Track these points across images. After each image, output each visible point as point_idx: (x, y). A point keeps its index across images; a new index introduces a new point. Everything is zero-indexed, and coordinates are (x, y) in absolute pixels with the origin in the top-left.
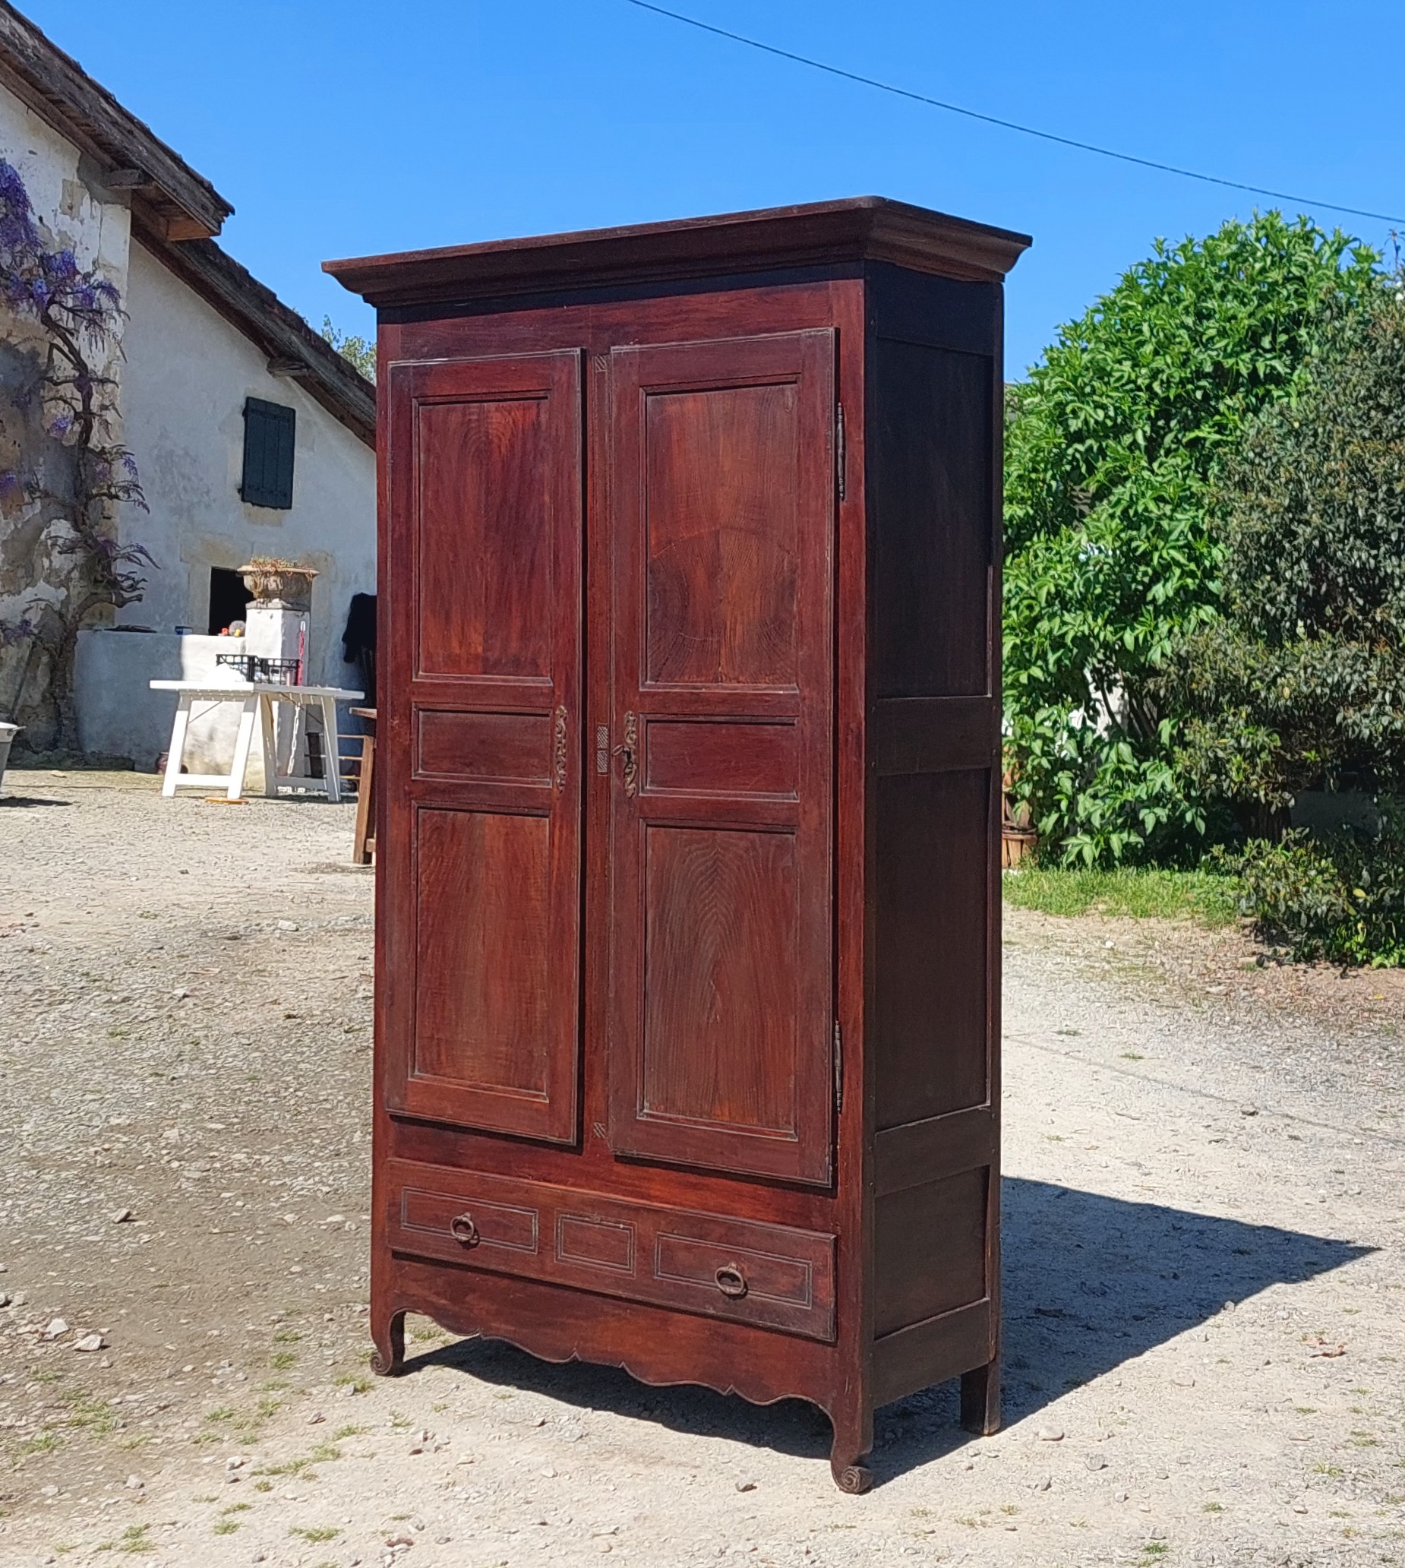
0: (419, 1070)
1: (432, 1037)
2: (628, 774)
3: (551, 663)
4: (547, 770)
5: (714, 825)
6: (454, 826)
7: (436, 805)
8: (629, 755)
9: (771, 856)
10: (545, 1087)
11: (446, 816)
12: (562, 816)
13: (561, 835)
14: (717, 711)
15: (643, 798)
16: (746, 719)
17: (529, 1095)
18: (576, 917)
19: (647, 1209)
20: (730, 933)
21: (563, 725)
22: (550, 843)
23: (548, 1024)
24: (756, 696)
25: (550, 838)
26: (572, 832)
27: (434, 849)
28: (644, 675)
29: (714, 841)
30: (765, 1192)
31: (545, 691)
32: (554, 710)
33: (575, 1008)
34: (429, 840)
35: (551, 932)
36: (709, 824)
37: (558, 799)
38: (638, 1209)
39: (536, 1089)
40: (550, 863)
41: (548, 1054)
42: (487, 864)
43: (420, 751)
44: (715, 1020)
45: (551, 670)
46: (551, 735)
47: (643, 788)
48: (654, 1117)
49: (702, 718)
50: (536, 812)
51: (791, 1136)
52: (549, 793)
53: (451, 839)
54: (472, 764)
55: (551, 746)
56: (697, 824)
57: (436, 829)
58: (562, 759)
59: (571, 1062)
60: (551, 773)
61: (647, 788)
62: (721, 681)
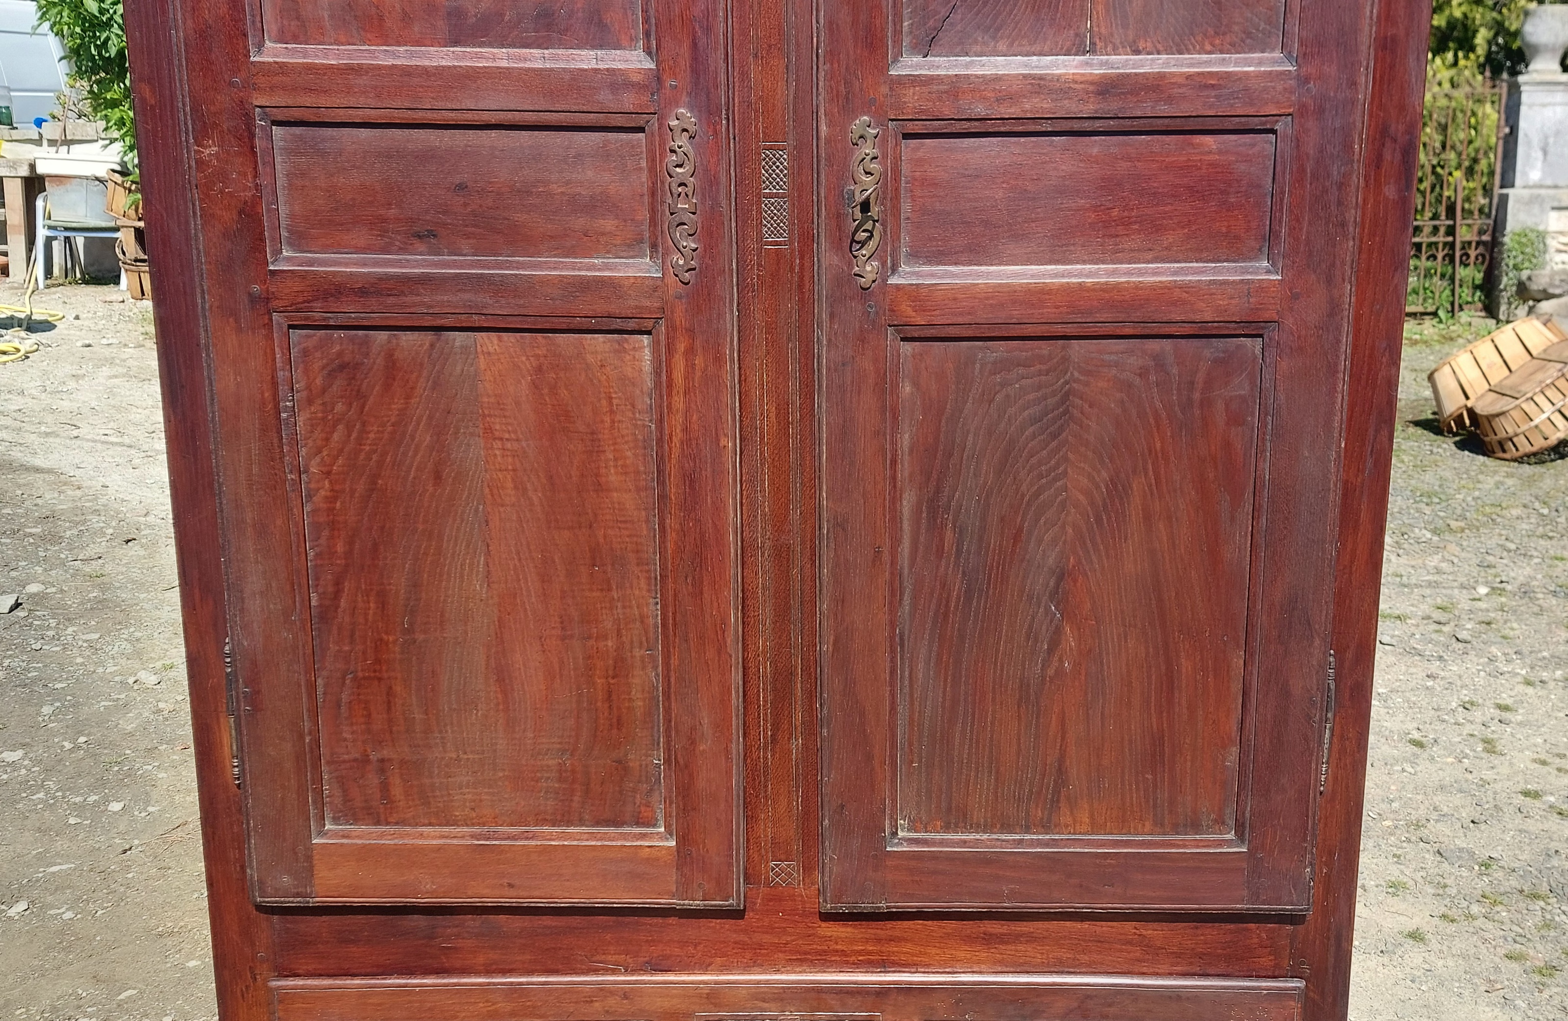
0: (336, 820)
1: (365, 760)
2: (863, 244)
3: (646, 21)
4: (641, 241)
5: (1070, 330)
6: (392, 364)
7: (341, 320)
8: (865, 206)
9: (1200, 377)
10: (660, 816)
11: (366, 342)
12: (691, 332)
13: (690, 367)
14: (1089, 108)
15: (898, 287)
16: (1160, 124)
17: (624, 837)
18: (732, 516)
19: (908, 990)
20: (1099, 520)
21: (687, 147)
22: (658, 384)
23: (668, 710)
24: (1189, 77)
25: (657, 373)
26: (719, 360)
27: (339, 407)
28: (898, 42)
29: (1065, 359)
30: (1153, 931)
31: (636, 78)
32: (662, 119)
33: (736, 677)
34: (324, 391)
35: (670, 546)
36: (1059, 329)
37: (679, 297)
38: (882, 993)
39: (638, 824)
40: (661, 421)
41: (668, 761)
42: (489, 430)
43: (283, 210)
44: (1060, 672)
45: (647, 34)
46: (652, 170)
47: (894, 270)
48: (925, 842)
49: (1047, 127)
50: (618, 324)
51: (1229, 843)
52: (654, 287)
53: (387, 387)
54: (432, 234)
55: (653, 193)
56: (1029, 330)
57: (343, 367)
58: (687, 217)
59: (729, 773)
60: (654, 246)
61: (904, 268)
62: (1093, 51)
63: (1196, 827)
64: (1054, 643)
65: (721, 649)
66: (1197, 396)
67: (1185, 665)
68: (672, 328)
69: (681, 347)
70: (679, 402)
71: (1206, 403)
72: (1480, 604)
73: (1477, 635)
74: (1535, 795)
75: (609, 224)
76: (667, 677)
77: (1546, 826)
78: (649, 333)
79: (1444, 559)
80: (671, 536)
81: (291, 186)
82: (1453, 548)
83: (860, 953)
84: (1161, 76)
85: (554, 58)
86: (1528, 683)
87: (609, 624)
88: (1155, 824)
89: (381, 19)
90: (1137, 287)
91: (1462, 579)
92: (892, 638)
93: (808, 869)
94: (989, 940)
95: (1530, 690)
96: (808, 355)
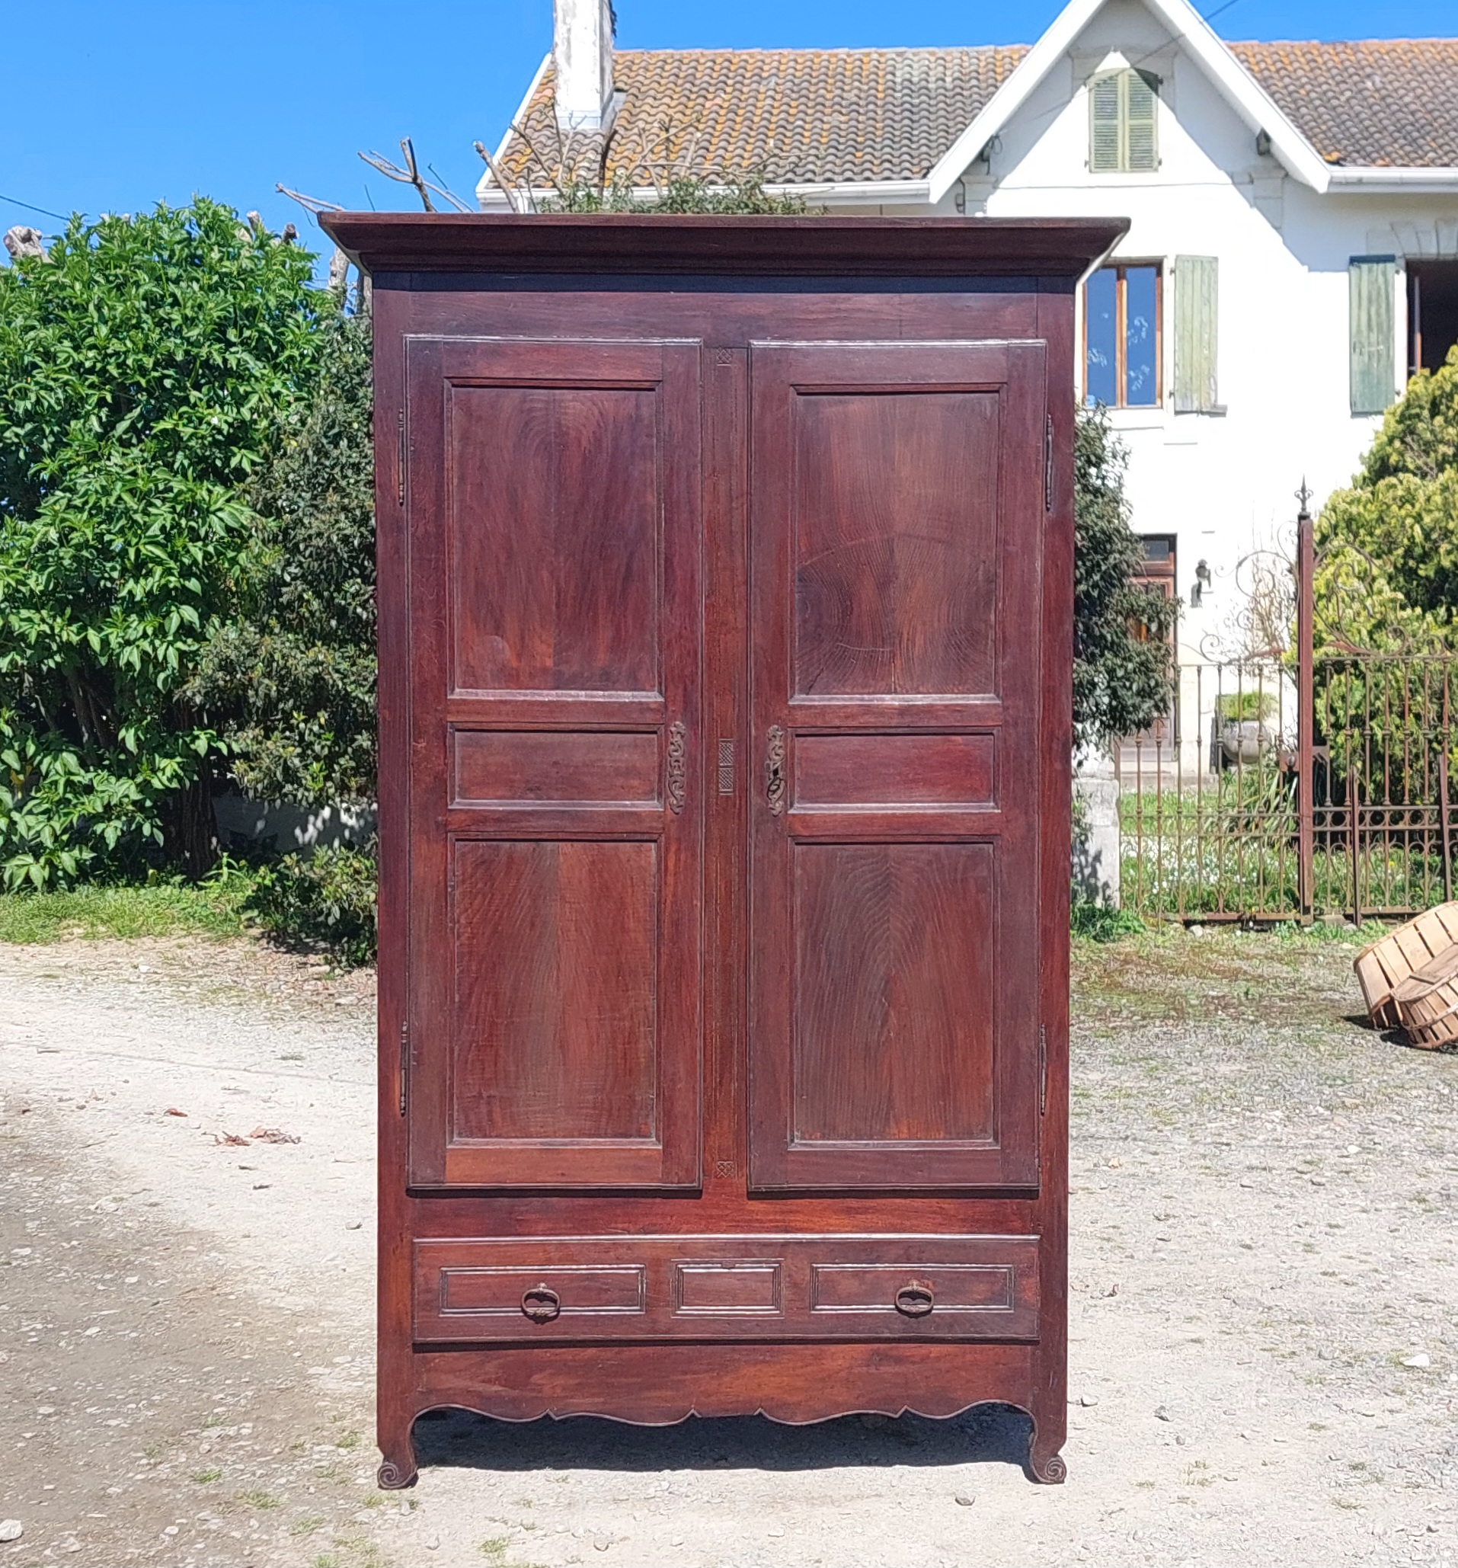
0: (460, 1135)
1: (479, 1097)
2: (774, 792)
3: (660, 676)
4: (653, 791)
5: (888, 839)
6: (511, 858)
7: (486, 836)
8: (776, 772)
9: (960, 867)
10: (653, 1132)
11: (498, 848)
12: (679, 840)
13: (678, 860)
14: (894, 723)
15: (794, 815)
16: (931, 730)
17: (632, 1143)
18: (699, 946)
19: (799, 1243)
20: (908, 948)
21: (681, 742)
22: (659, 869)
23: (659, 1064)
24: (946, 706)
25: (659, 864)
26: (694, 855)
27: (480, 885)
28: (793, 688)
29: (886, 855)
30: (948, 1204)
31: (653, 706)
32: (667, 726)
33: (699, 1042)
34: (472, 876)
35: (663, 964)
36: (882, 839)
37: (672, 821)
38: (786, 1244)
39: (640, 1136)
40: (660, 891)
41: (658, 1095)
42: (563, 898)
43: (457, 776)
44: (888, 1038)
45: (660, 684)
46: (660, 753)
47: (792, 806)
48: (811, 1145)
49: (872, 731)
50: (639, 837)
51: (990, 1144)
52: (659, 816)
53: (507, 873)
54: (539, 789)
55: (660, 766)
56: (866, 839)
57: (483, 863)
58: (679, 779)
59: (695, 1101)
60: (660, 794)
61: (796, 805)
62: (896, 692)
63: (971, 1135)
64: (885, 1022)
65: (691, 1025)
66: (959, 876)
67: (960, 1035)
68: (668, 838)
69: (673, 849)
70: (670, 880)
71: (964, 880)
72: (1348, 1160)
73: (1332, 1180)
74: (1333, 1274)
75: (636, 783)
76: (659, 1043)
77: (1332, 1290)
78: (655, 841)
79: (1329, 1129)
80: (664, 958)
81: (463, 764)
82: (1340, 1120)
83: (771, 1221)
84: (932, 706)
85: (610, 696)
86: (1364, 1211)
87: (626, 1012)
88: (946, 1133)
89: (518, 676)
90: (924, 815)
91: (1339, 1143)
92: (791, 1018)
93: (740, 1167)
94: (849, 1211)
95: (1364, 1215)
96: (744, 854)
